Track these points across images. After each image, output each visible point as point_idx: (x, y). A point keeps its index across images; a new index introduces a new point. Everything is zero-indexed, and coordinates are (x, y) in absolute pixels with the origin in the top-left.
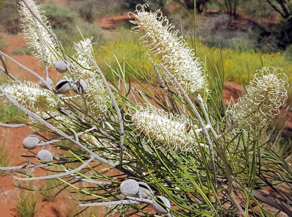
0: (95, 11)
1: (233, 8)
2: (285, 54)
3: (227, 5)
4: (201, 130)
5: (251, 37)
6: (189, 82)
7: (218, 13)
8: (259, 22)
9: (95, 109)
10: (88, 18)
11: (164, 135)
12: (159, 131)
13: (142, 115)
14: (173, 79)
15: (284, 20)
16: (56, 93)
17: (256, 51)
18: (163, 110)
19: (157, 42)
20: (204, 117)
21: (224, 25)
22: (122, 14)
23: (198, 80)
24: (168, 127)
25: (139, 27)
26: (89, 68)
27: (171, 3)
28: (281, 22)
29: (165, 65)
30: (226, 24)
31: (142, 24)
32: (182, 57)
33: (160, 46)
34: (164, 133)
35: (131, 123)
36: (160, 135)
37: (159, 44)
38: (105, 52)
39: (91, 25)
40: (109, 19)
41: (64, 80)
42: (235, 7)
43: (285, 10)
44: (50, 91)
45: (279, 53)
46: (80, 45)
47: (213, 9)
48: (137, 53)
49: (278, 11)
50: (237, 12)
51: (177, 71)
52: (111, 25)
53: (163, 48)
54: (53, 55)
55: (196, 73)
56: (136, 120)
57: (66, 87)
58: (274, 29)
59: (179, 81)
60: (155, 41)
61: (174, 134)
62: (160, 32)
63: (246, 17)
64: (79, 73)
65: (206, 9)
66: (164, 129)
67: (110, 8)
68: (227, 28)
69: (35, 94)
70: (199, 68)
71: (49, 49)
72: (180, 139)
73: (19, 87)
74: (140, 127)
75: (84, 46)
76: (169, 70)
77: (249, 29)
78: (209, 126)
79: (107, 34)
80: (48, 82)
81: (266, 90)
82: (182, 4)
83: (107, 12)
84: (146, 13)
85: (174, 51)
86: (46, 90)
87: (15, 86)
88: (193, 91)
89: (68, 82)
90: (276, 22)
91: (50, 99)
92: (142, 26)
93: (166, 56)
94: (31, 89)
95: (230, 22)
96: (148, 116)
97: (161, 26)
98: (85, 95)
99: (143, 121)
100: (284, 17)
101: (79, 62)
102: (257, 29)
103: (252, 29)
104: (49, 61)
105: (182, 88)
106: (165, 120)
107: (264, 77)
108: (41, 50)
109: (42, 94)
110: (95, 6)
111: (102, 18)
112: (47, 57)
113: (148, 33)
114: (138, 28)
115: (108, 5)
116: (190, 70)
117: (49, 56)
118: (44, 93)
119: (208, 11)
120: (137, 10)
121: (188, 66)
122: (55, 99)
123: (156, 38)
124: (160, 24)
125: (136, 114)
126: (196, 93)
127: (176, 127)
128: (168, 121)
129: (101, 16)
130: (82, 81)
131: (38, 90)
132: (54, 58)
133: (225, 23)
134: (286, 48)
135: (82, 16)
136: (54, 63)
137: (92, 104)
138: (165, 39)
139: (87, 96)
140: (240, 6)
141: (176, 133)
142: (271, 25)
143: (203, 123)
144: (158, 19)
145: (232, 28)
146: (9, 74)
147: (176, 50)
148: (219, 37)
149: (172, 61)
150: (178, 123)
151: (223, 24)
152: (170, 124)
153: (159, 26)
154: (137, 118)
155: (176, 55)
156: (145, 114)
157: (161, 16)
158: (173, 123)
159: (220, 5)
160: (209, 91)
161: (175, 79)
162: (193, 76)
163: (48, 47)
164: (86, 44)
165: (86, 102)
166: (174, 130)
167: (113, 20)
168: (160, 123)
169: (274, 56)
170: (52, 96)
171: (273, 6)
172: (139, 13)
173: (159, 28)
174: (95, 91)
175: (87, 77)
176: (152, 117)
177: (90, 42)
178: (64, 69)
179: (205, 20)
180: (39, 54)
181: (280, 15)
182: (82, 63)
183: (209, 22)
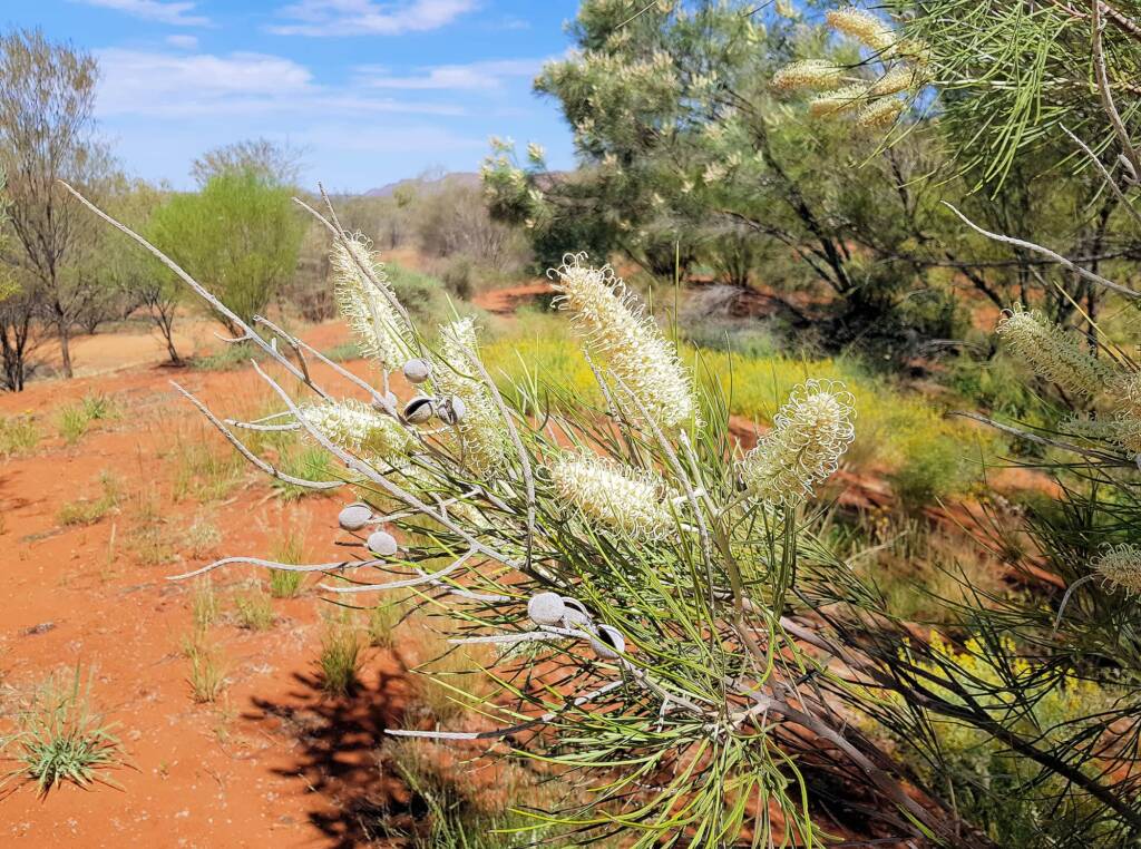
0: (475, 280)
1: (742, 273)
2: (839, 361)
3: (729, 268)
4: (685, 498)
5: (775, 331)
6: (663, 406)
7: (711, 283)
8: (791, 299)
9: (480, 455)
10: (462, 290)
11: (614, 509)
12: (605, 501)
13: (573, 469)
14: (633, 399)
15: (840, 297)
16: (404, 423)
17: (785, 357)
18: (613, 460)
19: (604, 327)
20: (690, 473)
21: (724, 306)
22: (526, 285)
23: (681, 403)
24: (623, 492)
25: (569, 297)
26: (471, 375)
27: (621, 264)
28: (835, 299)
29: (617, 372)
30: (728, 304)
31: (575, 291)
32: (652, 357)
33: (608, 335)
34: (613, 504)
35: (552, 484)
36: (606, 509)
37: (607, 330)
38: (492, 359)
39: (467, 304)
40: (501, 293)
41: (422, 398)
42: (745, 272)
43: (841, 277)
44: (391, 419)
45: (830, 361)
46: (451, 330)
47: (703, 275)
48: (555, 361)
49: (827, 278)
50: (749, 282)
51: (642, 384)
52: (505, 305)
53: (613, 340)
54: (398, 349)
55: (678, 389)
56: (560, 479)
57: (424, 411)
58: (820, 314)
59: (645, 404)
60: (600, 325)
61: (633, 507)
62: (610, 308)
63: (768, 290)
64: (449, 384)
65: (690, 274)
66: (614, 497)
67: (503, 272)
68: (730, 313)
69: (363, 424)
70: (684, 380)
71: (392, 337)
72: (645, 516)
73: (332, 410)
74: (568, 492)
75: (458, 333)
76: (626, 381)
77: (772, 314)
78: (700, 491)
79: (498, 322)
80: (389, 400)
81: (813, 423)
82: (642, 264)
83: (498, 280)
84: (583, 271)
85: (634, 345)
86: (384, 416)
87: (323, 409)
88: (670, 423)
89: (427, 401)
90: (824, 301)
91: (389, 435)
92: (574, 295)
93: (621, 354)
94: (355, 414)
95: (735, 301)
96: (583, 472)
97: (611, 296)
98: (460, 428)
99: (575, 481)
100: (841, 292)
101: (450, 361)
102: (787, 313)
103: (777, 314)
104: (390, 362)
105: (648, 417)
106: (617, 479)
107: (810, 398)
108: (374, 338)
109: (377, 424)
110: (473, 268)
111: (488, 291)
112: (386, 352)
113: (586, 310)
114: (565, 300)
115: (501, 266)
116: (666, 383)
117: (391, 350)
118: (380, 422)
119: (693, 278)
120: (565, 265)
121: (663, 375)
122: (401, 433)
123: (601, 319)
124: (609, 292)
125: (561, 468)
126: (677, 428)
127: (637, 494)
128: (622, 480)
129: (487, 288)
130: (455, 399)
131: (368, 417)
132: (401, 354)
133: (726, 302)
134: (842, 350)
135: (448, 287)
136: (400, 364)
137: (474, 444)
138: (619, 321)
139: (465, 428)
140: (756, 269)
141: (638, 505)
142: (814, 307)
143: (689, 485)
144: (605, 282)
145: (738, 311)
146: (313, 384)
147: (640, 344)
148: (712, 329)
149: (632, 365)
150: (642, 485)
151: (723, 304)
152: (626, 488)
153: (606, 296)
154: (561, 475)
155: (639, 352)
156: (578, 468)
157: (612, 277)
158: (631, 485)
159: (717, 267)
160: (702, 424)
161: (636, 399)
162: (673, 395)
163: (388, 332)
164: (464, 329)
165: (462, 440)
166: (634, 499)
167: (509, 296)
168: (606, 484)
169: (819, 367)
170: (396, 429)
171: (819, 270)
172: (567, 271)
173: (607, 300)
174: (481, 418)
175: (465, 392)
176: (591, 472)
177: (471, 325)
178: (421, 375)
179: (687, 297)
180: (370, 347)
181: (831, 287)
182: (458, 364)
183: (695, 301)
